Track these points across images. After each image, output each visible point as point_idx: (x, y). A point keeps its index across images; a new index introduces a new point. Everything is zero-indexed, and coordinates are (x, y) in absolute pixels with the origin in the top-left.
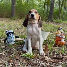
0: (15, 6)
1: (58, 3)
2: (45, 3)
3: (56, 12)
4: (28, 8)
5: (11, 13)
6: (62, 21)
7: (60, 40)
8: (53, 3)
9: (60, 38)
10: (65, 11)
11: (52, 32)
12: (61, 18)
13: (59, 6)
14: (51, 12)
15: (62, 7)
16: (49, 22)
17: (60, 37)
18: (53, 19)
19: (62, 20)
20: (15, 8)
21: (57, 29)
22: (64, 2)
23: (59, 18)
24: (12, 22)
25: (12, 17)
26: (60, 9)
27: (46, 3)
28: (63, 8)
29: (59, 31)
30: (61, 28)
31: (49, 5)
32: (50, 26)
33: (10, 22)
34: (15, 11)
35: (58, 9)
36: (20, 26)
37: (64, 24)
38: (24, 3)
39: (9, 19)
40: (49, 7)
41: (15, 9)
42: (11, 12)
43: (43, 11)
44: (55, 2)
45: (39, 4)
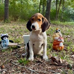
0: (8, 7)
1: (55, 2)
2: (40, 3)
3: (53, 12)
4: (22, 10)
6: (60, 22)
7: (58, 44)
8: (50, 2)
9: (58, 42)
10: (64, 11)
11: (49, 36)
12: (59, 19)
14: (47, 13)
17: (58, 40)
18: (50, 21)
21: (54, 31)
23: (56, 19)
24: (5, 25)
25: (5, 20)
27: (42, 3)
29: (57, 34)
30: (59, 31)
31: (46, 5)
33: (3, 25)
34: (8, 13)
35: (56, 9)
36: (13, 29)
37: (62, 26)
38: (18, 4)
40: (45, 7)
41: (8, 11)
42: (4, 14)
44: (52, 1)
45: (34, 5)
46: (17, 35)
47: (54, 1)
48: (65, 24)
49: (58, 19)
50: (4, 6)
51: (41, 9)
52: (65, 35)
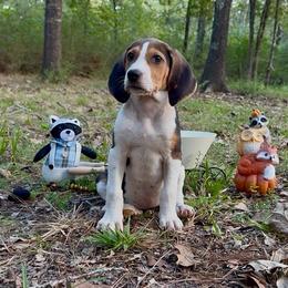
0: (59, 21)
1: (247, 9)
2: (189, 8)
3: (239, 48)
4: (116, 31)
5: (41, 52)
6: (263, 86)
8: (225, 7)
10: (277, 43)
11: (223, 137)
12: (259, 73)
13: (252, 23)
14: (215, 48)
15: (263, 25)
16: (208, 90)
18: (227, 79)
19: (266, 84)
20: (59, 29)
21: (242, 120)
22: (273, 5)
23: (249, 76)
24: (45, 92)
25: (46, 72)
26: (255, 36)
27: (195, 11)
28: (268, 33)
31: (210, 19)
32: (212, 109)
33: (38, 90)
34: (58, 43)
35: (248, 36)
36: (80, 110)
37: (272, 101)
38: (101, 8)
39: (34, 77)
40: (208, 27)
41: (59, 34)
42: (42, 46)
43: (182, 43)
44: (234, 4)
45: (164, 14)
46: (96, 135)
47: (240, 5)
48: (281, 93)
49: (256, 73)
50: (41, 13)
51: (190, 33)
52: (281, 137)
